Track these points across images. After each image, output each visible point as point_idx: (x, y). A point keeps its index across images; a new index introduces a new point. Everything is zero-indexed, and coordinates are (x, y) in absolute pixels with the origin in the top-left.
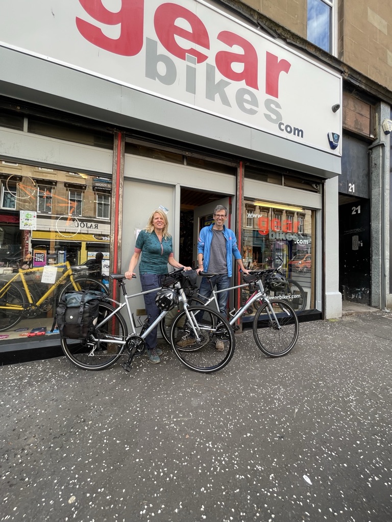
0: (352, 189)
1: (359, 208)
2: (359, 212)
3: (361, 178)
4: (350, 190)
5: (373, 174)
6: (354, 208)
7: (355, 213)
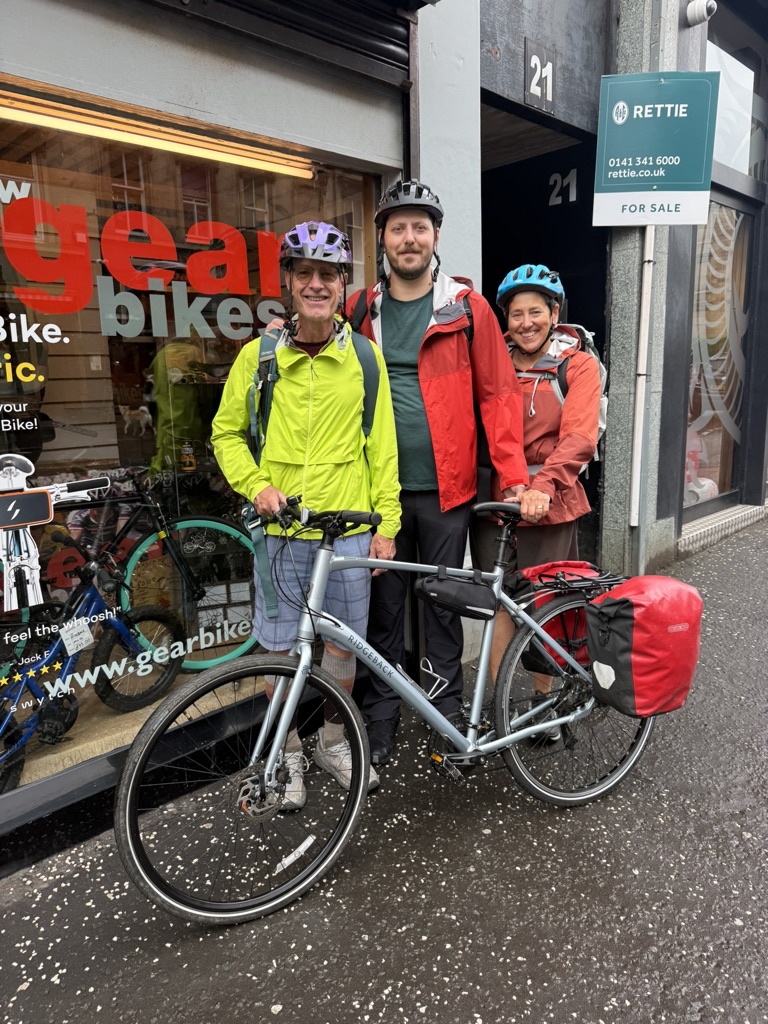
0: (542, 83)
1: (572, 179)
2: (573, 197)
3: (578, 37)
4: (535, 90)
5: (624, 23)
6: (556, 177)
7: (559, 201)
